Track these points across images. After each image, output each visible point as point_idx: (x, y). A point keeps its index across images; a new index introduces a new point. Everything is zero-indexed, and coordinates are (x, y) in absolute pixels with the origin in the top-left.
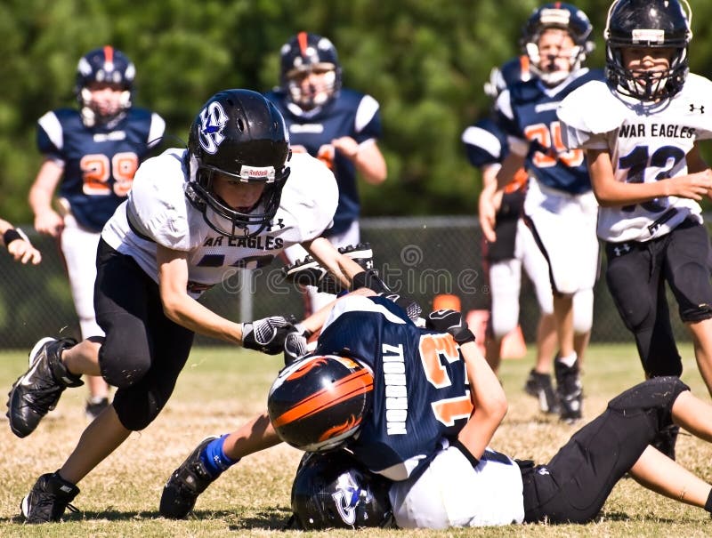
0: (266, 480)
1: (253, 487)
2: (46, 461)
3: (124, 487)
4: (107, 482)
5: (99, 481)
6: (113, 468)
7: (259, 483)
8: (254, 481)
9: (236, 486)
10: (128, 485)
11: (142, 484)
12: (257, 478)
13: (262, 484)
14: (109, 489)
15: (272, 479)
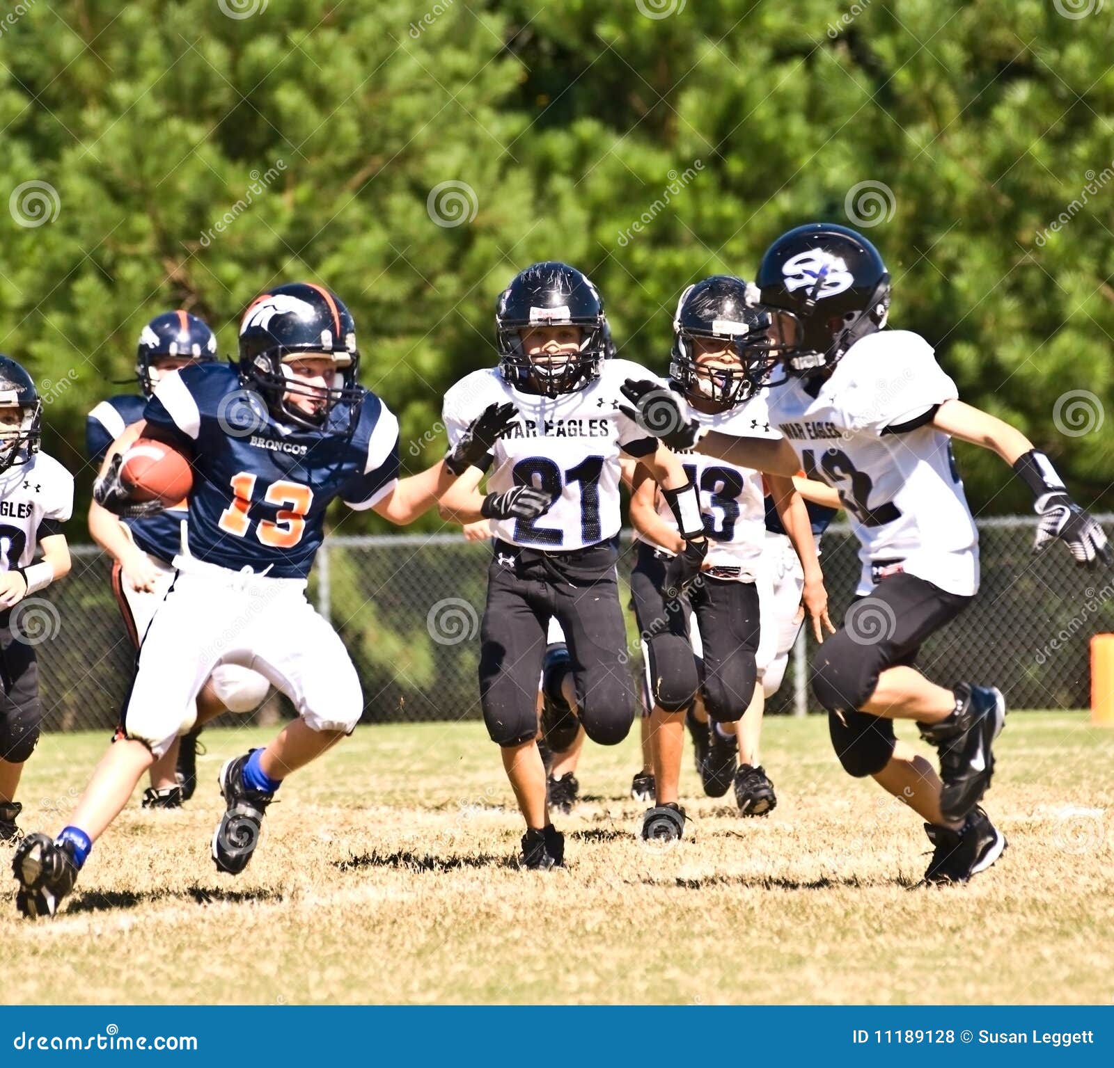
0: (835, 916)
1: (814, 926)
2: (501, 887)
3: (620, 925)
4: (592, 919)
5: (582, 917)
6: (602, 897)
7: (823, 920)
8: (817, 916)
9: (788, 924)
10: (625, 923)
11: (646, 921)
12: (821, 912)
13: (827, 921)
14: (596, 930)
15: (843, 913)
